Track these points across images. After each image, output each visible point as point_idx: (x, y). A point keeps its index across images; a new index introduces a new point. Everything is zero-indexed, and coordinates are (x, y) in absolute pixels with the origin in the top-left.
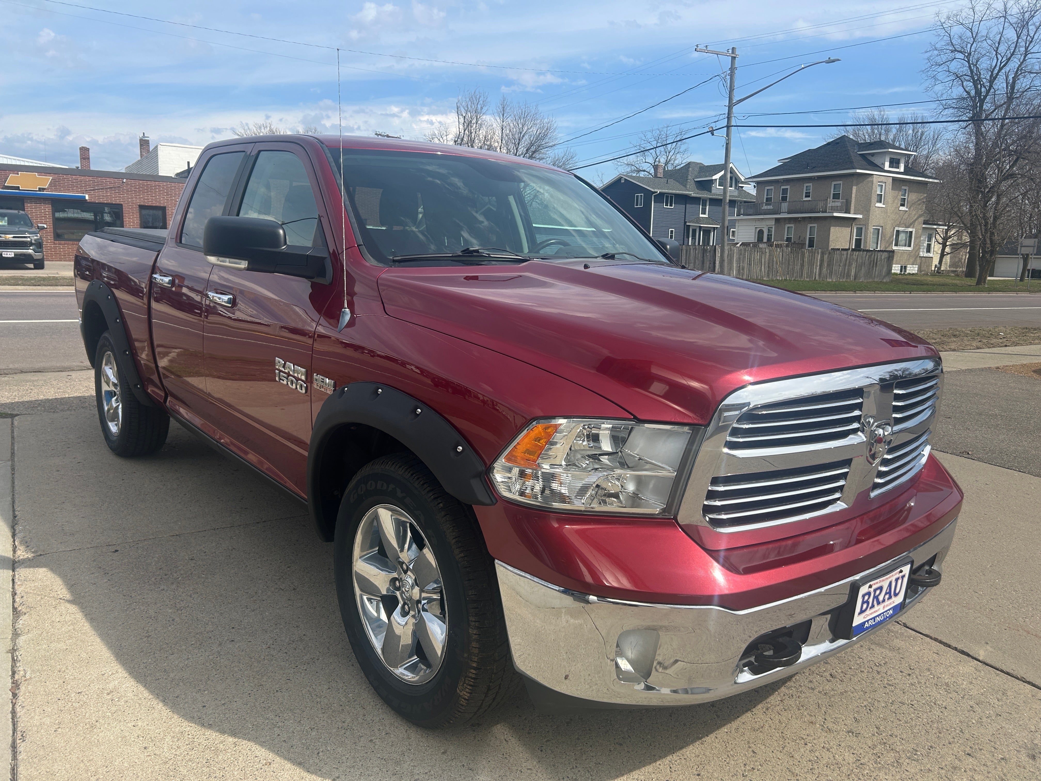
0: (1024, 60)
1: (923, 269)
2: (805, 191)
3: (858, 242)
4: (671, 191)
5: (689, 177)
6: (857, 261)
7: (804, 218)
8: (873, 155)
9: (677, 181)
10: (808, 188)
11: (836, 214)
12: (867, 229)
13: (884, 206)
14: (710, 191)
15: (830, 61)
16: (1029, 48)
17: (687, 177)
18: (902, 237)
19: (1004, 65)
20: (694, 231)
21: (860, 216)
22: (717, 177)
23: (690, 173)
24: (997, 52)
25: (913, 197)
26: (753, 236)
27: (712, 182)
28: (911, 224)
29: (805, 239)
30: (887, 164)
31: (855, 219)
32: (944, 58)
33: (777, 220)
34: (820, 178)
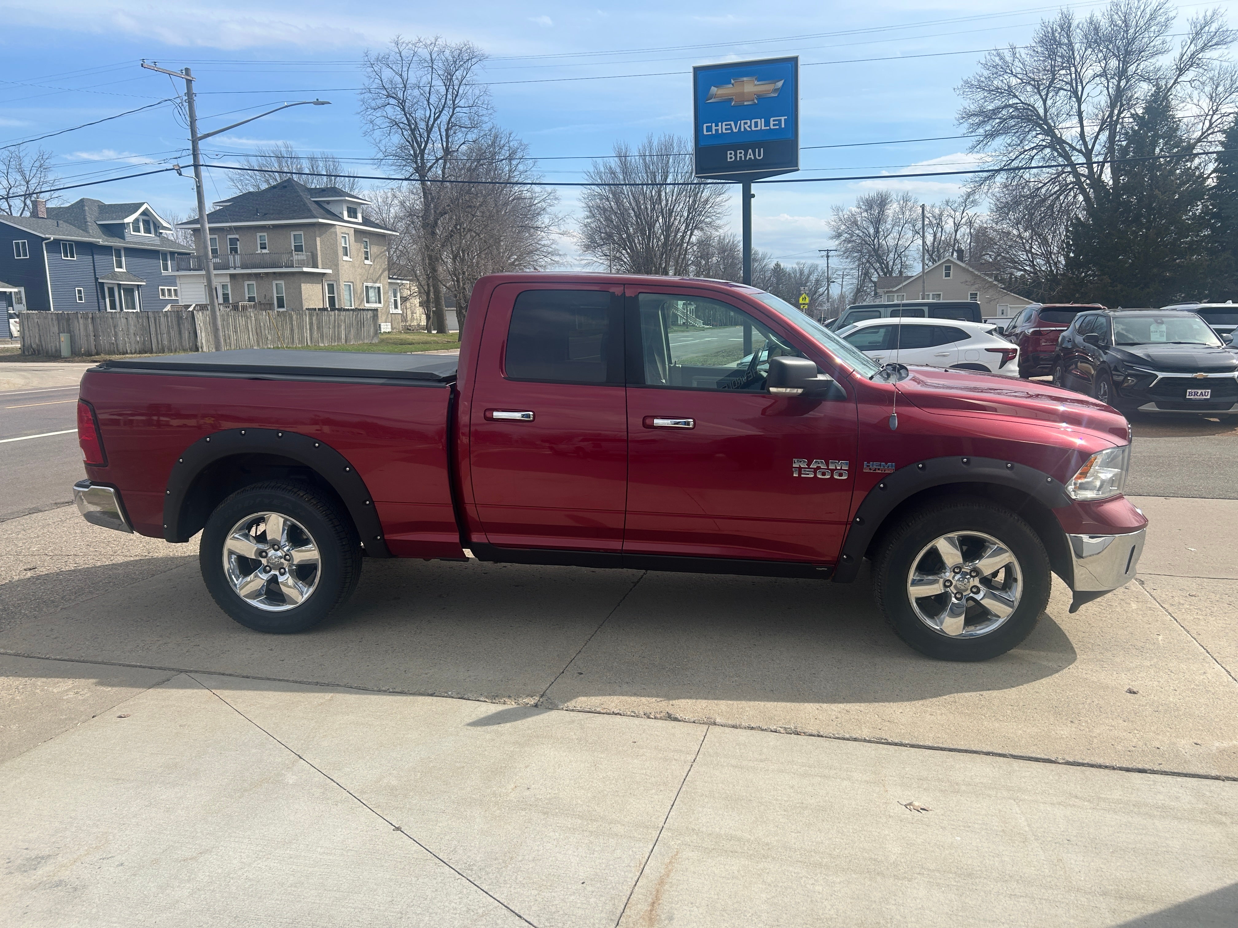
0: (453, 113)
1: (394, 326)
2: (259, 242)
3: (332, 300)
4: (69, 238)
5: (88, 219)
6: (345, 322)
7: (267, 274)
8: (328, 202)
9: (71, 224)
10: (263, 238)
11: (305, 269)
12: (338, 285)
13: (351, 260)
14: (122, 237)
15: (318, 103)
16: (456, 102)
17: (85, 219)
18: (372, 294)
19: (438, 117)
20: (111, 291)
21: (329, 271)
22: (130, 219)
23: (87, 214)
24: (429, 103)
25: (374, 250)
26: (204, 296)
27: (123, 226)
28: (377, 279)
29: (272, 298)
30: (345, 213)
31: (324, 274)
32: (380, 102)
33: (232, 276)
34: (275, 226)
